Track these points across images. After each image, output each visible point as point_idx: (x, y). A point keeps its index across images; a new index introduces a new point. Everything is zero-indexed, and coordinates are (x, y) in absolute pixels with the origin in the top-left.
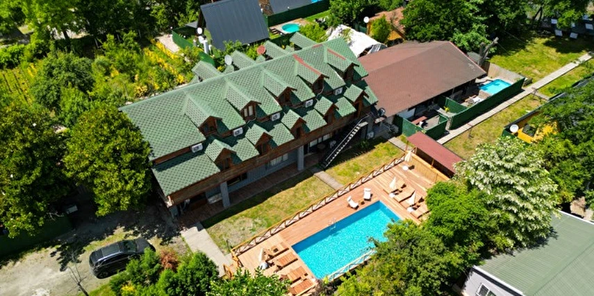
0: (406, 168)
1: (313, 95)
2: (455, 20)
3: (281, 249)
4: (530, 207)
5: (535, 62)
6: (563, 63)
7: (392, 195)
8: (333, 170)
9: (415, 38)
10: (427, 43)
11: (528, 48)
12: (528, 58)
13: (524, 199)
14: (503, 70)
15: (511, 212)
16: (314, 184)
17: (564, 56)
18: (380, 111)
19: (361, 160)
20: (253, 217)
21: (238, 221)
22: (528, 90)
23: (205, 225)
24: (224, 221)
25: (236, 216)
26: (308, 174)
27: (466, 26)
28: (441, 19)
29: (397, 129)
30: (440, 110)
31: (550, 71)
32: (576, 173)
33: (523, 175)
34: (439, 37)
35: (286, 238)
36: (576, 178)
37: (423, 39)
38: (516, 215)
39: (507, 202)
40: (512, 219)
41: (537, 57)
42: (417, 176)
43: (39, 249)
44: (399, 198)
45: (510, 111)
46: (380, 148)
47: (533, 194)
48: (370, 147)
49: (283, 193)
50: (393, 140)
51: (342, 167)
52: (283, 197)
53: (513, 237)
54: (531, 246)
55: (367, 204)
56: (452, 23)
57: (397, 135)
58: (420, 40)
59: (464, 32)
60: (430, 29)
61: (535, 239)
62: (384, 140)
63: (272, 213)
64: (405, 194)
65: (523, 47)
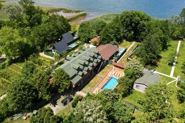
0: (113, 70)
1: (93, 59)
2: (110, 39)
3: (99, 90)
4: (140, 69)
5: (126, 45)
6: (131, 44)
7: (114, 75)
8: (99, 74)
9: (103, 44)
10: (105, 45)
11: (123, 42)
12: (124, 44)
13: (139, 68)
14: (122, 48)
15: (137, 71)
16: (97, 77)
17: (131, 43)
18: (104, 60)
19: (103, 70)
20: (89, 86)
21: (86, 88)
22: (127, 50)
23: (80, 90)
24: (83, 89)
25: (85, 87)
26: (95, 76)
27: (112, 40)
28: (107, 39)
29: (107, 63)
30: (114, 58)
31: (129, 46)
32: (143, 63)
33: (138, 65)
34: (108, 43)
35: (99, 88)
36: (143, 64)
37: (105, 44)
38: (138, 71)
39: (136, 69)
40: (138, 72)
41: (126, 44)
42: (116, 71)
43: (46, 105)
44: (115, 75)
45: (126, 55)
46: (106, 67)
47: (140, 67)
48: (104, 68)
49: (92, 80)
50: (107, 65)
51: (101, 73)
52: (92, 81)
53: (139, 75)
54: (141, 76)
55: (110, 78)
56: (109, 40)
57: (108, 64)
58: (104, 44)
59: (112, 41)
60: (105, 42)
61: (142, 75)
62: (106, 66)
63: (92, 85)
64: (116, 74)
65: (122, 42)
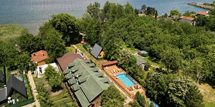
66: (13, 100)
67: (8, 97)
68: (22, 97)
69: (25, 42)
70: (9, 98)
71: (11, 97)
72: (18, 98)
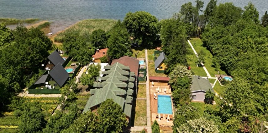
0: (153, 86)
3: (158, 115)
16: (139, 102)
20: (139, 116)
21: (138, 119)
22: (147, 61)
23: (132, 125)
24: (135, 121)
28: (120, 51)
30: (139, 72)
31: (144, 55)
34: (122, 56)
37: (118, 58)
45: (150, 67)
46: (139, 86)
51: (139, 95)
52: (138, 109)
63: (141, 113)
66: (50, 86)
67: (46, 81)
68: (58, 86)
69: (95, 37)
70: (47, 83)
71: (48, 82)
72: (54, 85)
